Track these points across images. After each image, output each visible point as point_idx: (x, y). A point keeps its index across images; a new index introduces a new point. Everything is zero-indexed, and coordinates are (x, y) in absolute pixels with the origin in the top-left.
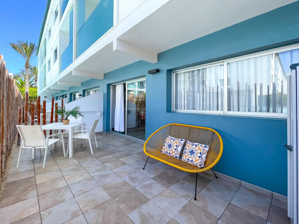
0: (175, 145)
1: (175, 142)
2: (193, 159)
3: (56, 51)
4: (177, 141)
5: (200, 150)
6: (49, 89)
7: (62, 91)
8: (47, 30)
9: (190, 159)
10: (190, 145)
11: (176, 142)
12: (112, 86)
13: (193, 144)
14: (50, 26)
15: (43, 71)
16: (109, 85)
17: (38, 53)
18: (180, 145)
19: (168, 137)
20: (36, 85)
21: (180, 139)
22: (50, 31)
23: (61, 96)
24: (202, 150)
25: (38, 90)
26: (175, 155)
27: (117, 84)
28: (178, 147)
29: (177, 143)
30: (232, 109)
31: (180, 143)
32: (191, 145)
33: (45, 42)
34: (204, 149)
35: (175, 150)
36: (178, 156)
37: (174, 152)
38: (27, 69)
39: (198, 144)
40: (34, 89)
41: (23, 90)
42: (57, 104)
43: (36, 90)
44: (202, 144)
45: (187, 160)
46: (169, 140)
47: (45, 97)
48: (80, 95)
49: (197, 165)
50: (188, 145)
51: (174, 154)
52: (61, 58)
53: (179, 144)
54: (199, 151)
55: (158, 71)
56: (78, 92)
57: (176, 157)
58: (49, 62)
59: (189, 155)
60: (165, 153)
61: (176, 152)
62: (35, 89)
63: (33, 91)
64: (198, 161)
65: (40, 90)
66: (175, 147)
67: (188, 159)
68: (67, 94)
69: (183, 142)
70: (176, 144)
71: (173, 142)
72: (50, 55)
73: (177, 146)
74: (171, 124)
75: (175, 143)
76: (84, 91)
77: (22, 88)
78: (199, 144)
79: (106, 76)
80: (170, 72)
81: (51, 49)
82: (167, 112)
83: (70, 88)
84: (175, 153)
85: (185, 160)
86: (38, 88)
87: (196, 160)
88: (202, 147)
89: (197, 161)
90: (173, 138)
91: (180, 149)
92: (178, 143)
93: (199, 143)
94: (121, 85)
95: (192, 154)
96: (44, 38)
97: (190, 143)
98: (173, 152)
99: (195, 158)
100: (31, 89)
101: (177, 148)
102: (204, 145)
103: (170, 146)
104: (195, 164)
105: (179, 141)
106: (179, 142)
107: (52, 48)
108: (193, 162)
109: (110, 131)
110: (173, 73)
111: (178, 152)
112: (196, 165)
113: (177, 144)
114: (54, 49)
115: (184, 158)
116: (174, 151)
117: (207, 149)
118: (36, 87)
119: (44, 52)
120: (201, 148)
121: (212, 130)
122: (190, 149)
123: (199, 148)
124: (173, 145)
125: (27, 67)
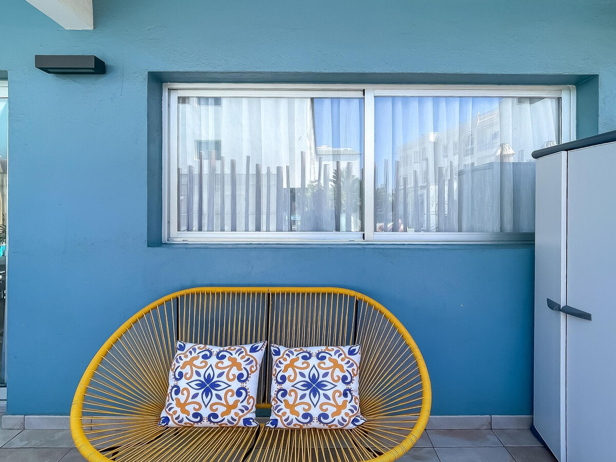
0: (231, 377)
1: (226, 362)
2: (327, 410)
4: (235, 356)
5: (341, 369)
9: (315, 412)
10: (297, 359)
11: (234, 363)
18: (253, 369)
19: (182, 348)
21: (248, 347)
24: (345, 367)
26: (241, 414)
29: (239, 366)
31: (252, 361)
32: (301, 360)
34: (351, 362)
35: (239, 394)
36: (253, 416)
37: (235, 406)
39: (323, 348)
44: (337, 345)
45: (300, 418)
46: (195, 361)
49: (345, 423)
51: (236, 414)
53: (248, 367)
54: (337, 373)
57: (247, 421)
60: (190, 418)
61: (245, 403)
64: (346, 410)
66: (236, 385)
67: (305, 416)
69: (259, 356)
70: (235, 371)
71: (220, 365)
73: (241, 376)
75: (231, 367)
80: (157, 82)
82: (150, 244)
84: (240, 406)
87: (340, 408)
89: (343, 412)
90: (215, 350)
91: (252, 386)
92: (244, 365)
95: (314, 392)
98: (230, 408)
99: (332, 402)
101: (245, 385)
104: (336, 422)
105: (247, 354)
106: (247, 357)
108: (330, 419)
111: (251, 400)
113: (239, 368)
115: (286, 416)
116: (231, 400)
117: (357, 358)
120: (340, 362)
121: (353, 293)
122: (302, 375)
123: (336, 365)
124: (223, 378)
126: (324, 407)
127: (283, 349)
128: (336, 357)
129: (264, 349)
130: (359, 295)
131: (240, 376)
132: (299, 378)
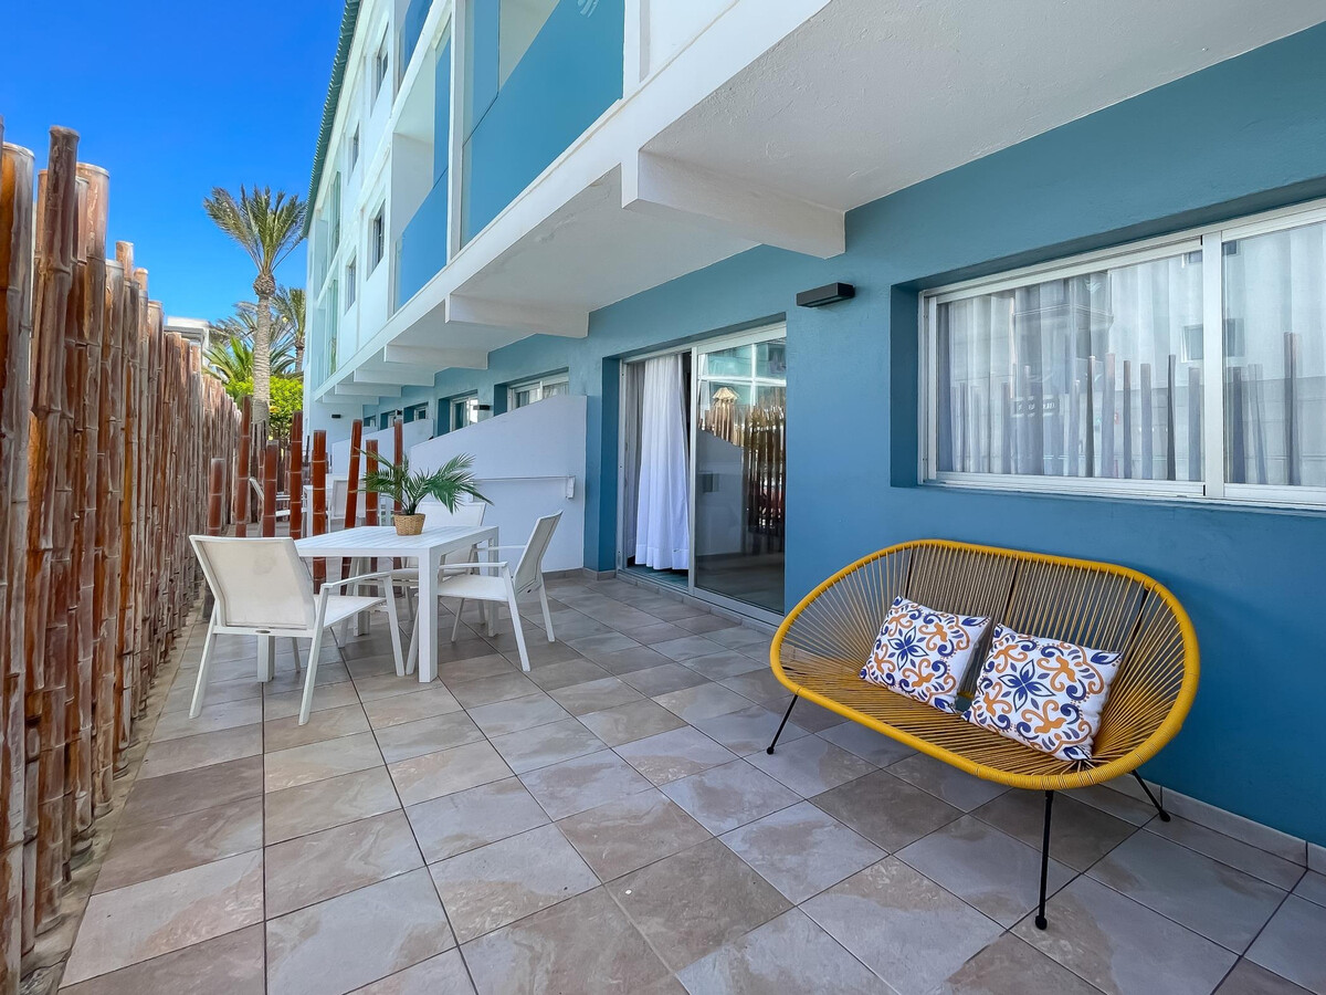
0: (931, 646)
1: (931, 628)
2: (1030, 720)
3: (379, 222)
4: (943, 624)
5: (1071, 675)
6: (348, 381)
7: (406, 390)
8: (344, 134)
9: (1015, 718)
10: (1015, 647)
11: (940, 632)
12: (628, 364)
13: (1031, 645)
14: (357, 118)
15: (327, 307)
16: (611, 364)
17: (306, 232)
18: (962, 646)
19: (897, 603)
20: (299, 364)
21: (962, 618)
22: (356, 139)
23: (399, 413)
24: (1078, 675)
25: (306, 387)
26: (933, 691)
27: (649, 359)
28: (950, 654)
29: (944, 637)
30: (1252, 472)
31: (961, 636)
32: (1019, 650)
33: (336, 187)
34: (1091, 671)
35: (936, 667)
36: (951, 700)
37: (928, 679)
38: (264, 303)
39: (1057, 643)
40: (292, 384)
41: (244, 385)
42: (373, 446)
43: (299, 386)
44: (1080, 644)
45: (995, 719)
46: (902, 619)
47: (334, 416)
48: (484, 408)
49: (1053, 748)
50: (1003, 648)
51: (928, 690)
52: (400, 248)
53: (955, 641)
54: (1063, 679)
55: (847, 292)
56: (475, 392)
57: (939, 702)
58: (352, 267)
59: (1009, 699)
60: (882, 678)
61: (941, 681)
62: (295, 381)
63: (287, 393)
64: (1060, 732)
65: (313, 389)
66: (934, 656)
67: (1003, 718)
68: (427, 403)
69: (975, 633)
70: (938, 641)
71: (924, 629)
72: (356, 237)
73: (944, 648)
74: (917, 543)
75: (935, 634)
76: (501, 390)
77: (243, 380)
78: (1062, 645)
79: (598, 320)
80: (907, 295)
81: (359, 213)
82: (895, 482)
83: (439, 378)
84: (933, 681)
85: (989, 721)
86: (307, 377)
87: (1049, 725)
88: (1081, 660)
89: (1053, 731)
90: (926, 611)
91: (958, 663)
92: (950, 636)
93: (1065, 640)
94: (670, 362)
95: (1022, 693)
96: (334, 169)
97: (1013, 639)
98: (922, 680)
99: (1040, 712)
100: (278, 385)
101: (945, 659)
102: (1090, 653)
103: (906, 648)
104: (1039, 741)
105: (957, 625)
106: (956, 629)
107: (362, 210)
108: (1031, 734)
109: (619, 568)
110: (927, 298)
111: (951, 681)
112: (1045, 749)
113: (943, 639)
114: (371, 214)
115: (983, 711)
116: (926, 671)
117: (1107, 671)
118: (299, 375)
119: (330, 230)
120: (1071, 665)
121: (1139, 576)
122: (1014, 668)
123: (1064, 667)
124: (923, 644)
125: (263, 292)
126: (1028, 716)
127: (1006, 631)
128: (1069, 658)
129: (984, 626)
130: (1148, 582)
131: (942, 649)
132: (1009, 670)
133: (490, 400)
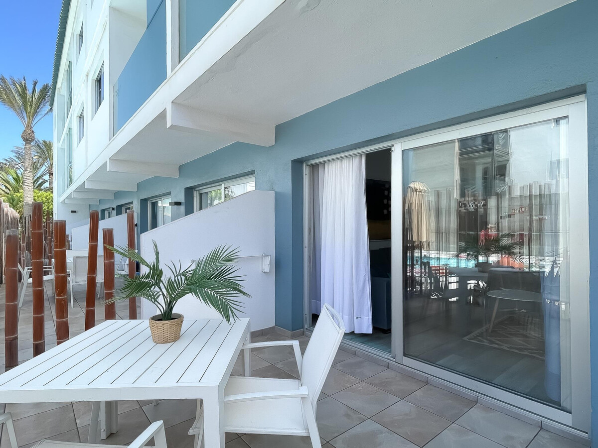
3: (99, 81)
6: (81, 189)
7: (117, 194)
8: (73, 34)
12: (310, 165)
14: (81, 20)
15: (66, 147)
16: (297, 165)
17: (52, 104)
20: (51, 183)
22: (81, 35)
23: (113, 209)
25: (55, 195)
27: (330, 161)
33: (69, 72)
38: (29, 146)
40: (47, 194)
42: (109, 233)
43: (51, 195)
47: (72, 212)
48: (178, 204)
56: (169, 194)
58: (81, 117)
62: (49, 192)
63: (44, 199)
65: (59, 196)
68: (132, 203)
72: (83, 93)
76: (190, 191)
77: (18, 192)
81: (85, 78)
83: (139, 185)
86: (55, 190)
96: (67, 59)
100: (39, 194)
107: (87, 75)
114: (93, 76)
118: (51, 189)
119: (66, 99)
125: (28, 140)
133: (181, 198)
